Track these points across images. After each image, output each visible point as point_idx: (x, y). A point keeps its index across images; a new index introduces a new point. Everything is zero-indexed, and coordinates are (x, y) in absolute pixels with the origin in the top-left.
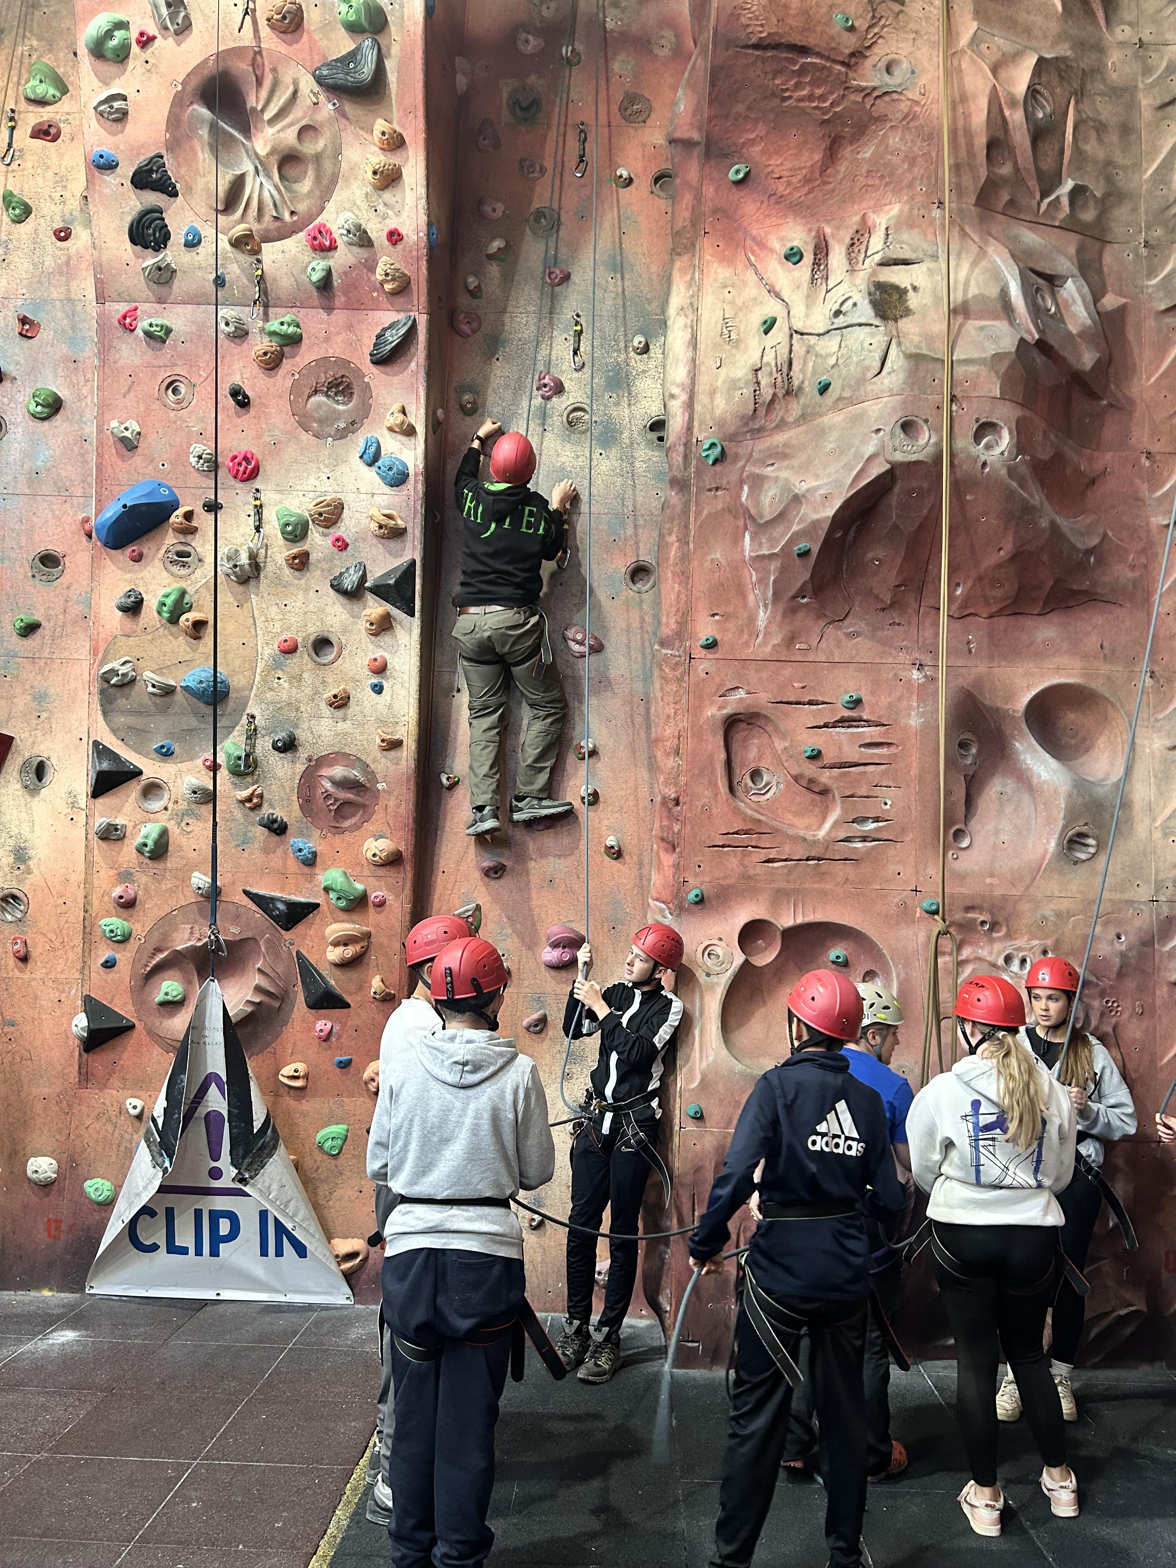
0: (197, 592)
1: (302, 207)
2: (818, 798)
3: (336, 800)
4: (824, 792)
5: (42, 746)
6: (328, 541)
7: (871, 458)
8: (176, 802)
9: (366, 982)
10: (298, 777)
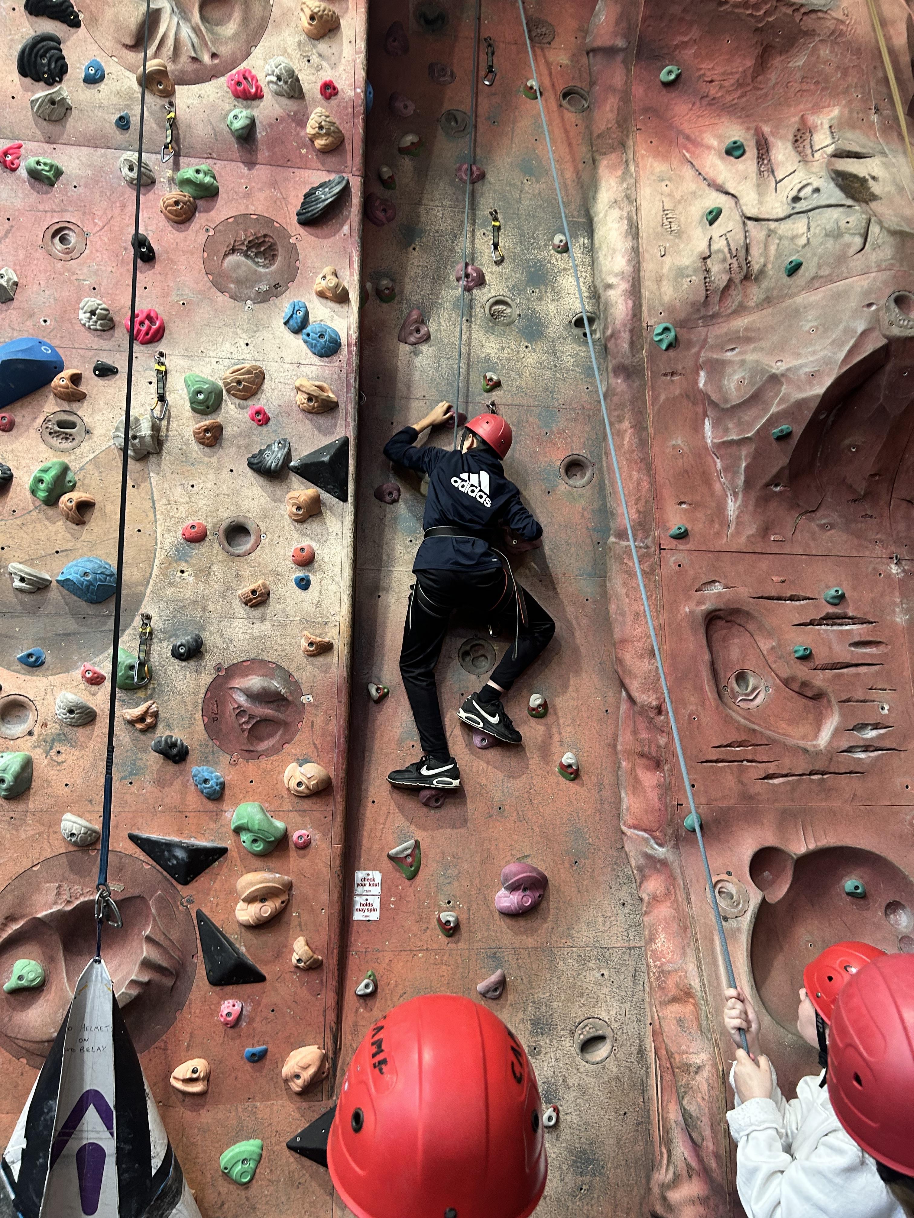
0: (81, 469)
1: (225, 50)
2: (810, 703)
3: (251, 717)
4: (818, 696)
6: (246, 414)
7: (864, 333)
8: (45, 725)
9: (286, 947)
10: (203, 690)
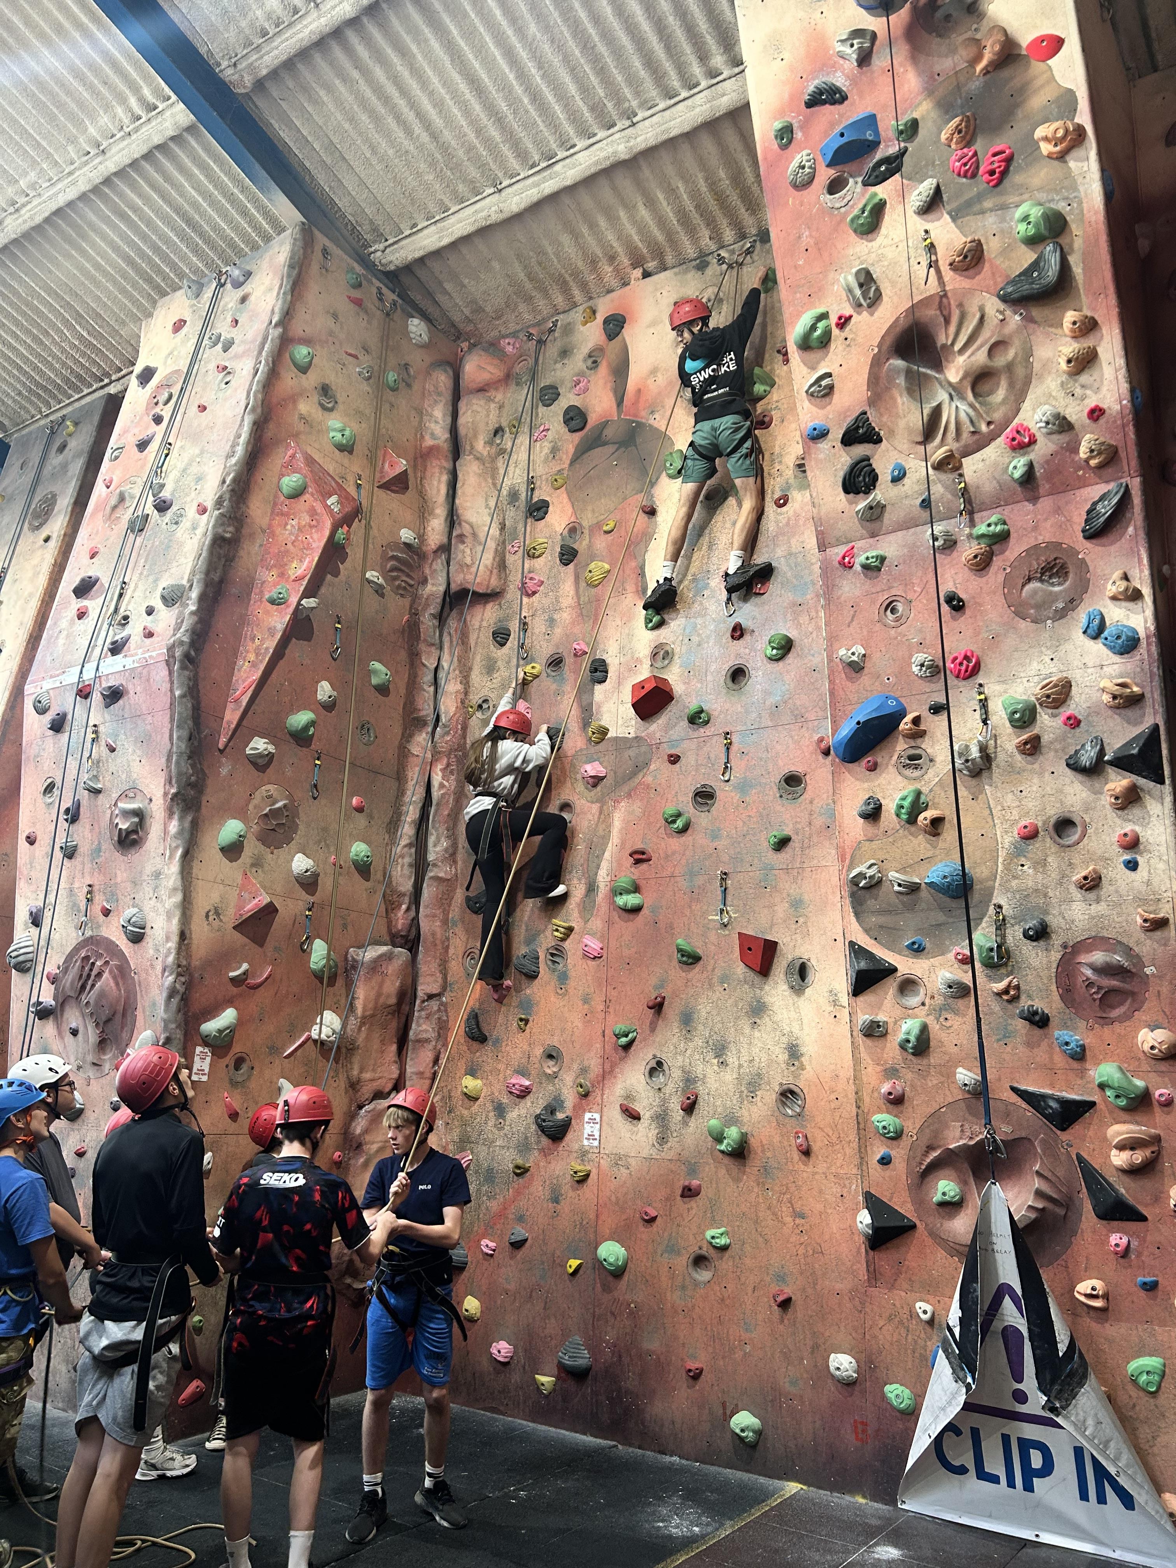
0: (931, 791)
1: (997, 416)
3: (1100, 988)
5: (802, 949)
6: (1059, 721)
8: (933, 997)
9: (1162, 1192)
10: (1055, 965)
